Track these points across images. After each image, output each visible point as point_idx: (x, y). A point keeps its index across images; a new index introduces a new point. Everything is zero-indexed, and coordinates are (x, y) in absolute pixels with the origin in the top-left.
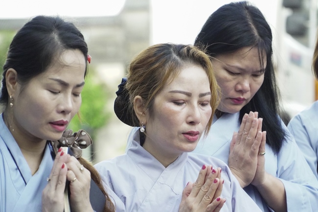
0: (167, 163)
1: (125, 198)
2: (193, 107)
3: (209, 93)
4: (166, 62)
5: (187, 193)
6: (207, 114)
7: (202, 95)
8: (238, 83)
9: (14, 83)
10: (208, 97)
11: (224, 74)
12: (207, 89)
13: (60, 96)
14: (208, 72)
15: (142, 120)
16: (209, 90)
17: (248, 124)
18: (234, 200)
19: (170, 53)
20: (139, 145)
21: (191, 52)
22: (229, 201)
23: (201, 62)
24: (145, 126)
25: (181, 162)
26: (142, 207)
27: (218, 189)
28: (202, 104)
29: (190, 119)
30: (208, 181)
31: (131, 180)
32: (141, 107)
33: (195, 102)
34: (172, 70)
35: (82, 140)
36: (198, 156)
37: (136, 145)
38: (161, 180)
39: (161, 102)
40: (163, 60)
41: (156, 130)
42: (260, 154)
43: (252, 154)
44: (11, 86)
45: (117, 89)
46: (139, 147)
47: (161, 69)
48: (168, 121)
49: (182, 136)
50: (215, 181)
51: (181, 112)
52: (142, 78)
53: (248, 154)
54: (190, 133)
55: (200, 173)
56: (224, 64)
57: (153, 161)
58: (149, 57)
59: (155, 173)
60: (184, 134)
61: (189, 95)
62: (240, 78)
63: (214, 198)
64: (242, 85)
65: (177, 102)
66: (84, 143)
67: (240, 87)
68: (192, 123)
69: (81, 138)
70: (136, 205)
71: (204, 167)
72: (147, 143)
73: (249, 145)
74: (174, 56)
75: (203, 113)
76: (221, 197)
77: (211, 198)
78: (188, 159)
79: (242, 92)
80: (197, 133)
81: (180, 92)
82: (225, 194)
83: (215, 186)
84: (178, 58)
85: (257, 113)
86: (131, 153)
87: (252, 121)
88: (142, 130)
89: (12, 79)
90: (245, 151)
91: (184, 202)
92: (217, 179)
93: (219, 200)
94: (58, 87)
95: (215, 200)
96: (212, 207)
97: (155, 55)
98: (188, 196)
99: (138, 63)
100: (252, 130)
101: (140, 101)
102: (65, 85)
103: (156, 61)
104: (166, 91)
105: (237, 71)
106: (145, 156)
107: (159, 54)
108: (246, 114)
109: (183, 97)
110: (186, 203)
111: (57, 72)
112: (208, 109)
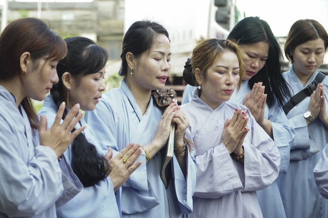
0: (214, 107)
1: (190, 127)
2: (229, 75)
3: (238, 68)
4: (215, 49)
5: (227, 125)
6: (237, 79)
7: (234, 69)
8: (253, 63)
9: (132, 61)
10: (238, 70)
11: (246, 56)
12: (237, 65)
13: (161, 62)
14: (238, 56)
15: (200, 82)
16: (238, 66)
17: (256, 89)
18: (252, 128)
19: (216, 44)
20: (198, 97)
21: (229, 43)
22: (250, 129)
23: (234, 50)
24: (201, 86)
25: (222, 107)
26: (201, 133)
27: (245, 123)
28: (235, 74)
29: (228, 82)
30: (239, 118)
31: (194, 117)
32: (199, 74)
33: (230, 73)
34: (217, 54)
35: (171, 94)
36: (231, 104)
37: (196, 97)
38: (211, 117)
39: (211, 72)
40: (212, 48)
41: (208, 88)
42: (263, 107)
43: (258, 107)
44: (130, 63)
45: (185, 65)
46: (198, 98)
47: (211, 53)
48: (215, 83)
49: (224, 92)
50: (244, 118)
51: (223, 78)
52: (200, 58)
53: (256, 106)
54: (228, 90)
55: (235, 113)
56: (247, 51)
57: (206, 106)
58: (204, 46)
59: (208, 113)
60: (224, 91)
61: (227, 68)
62: (254, 60)
63: (243, 128)
64: (255, 64)
65: (220, 72)
66: (172, 95)
67: (253, 65)
68: (228, 85)
69: (171, 93)
70: (197, 131)
71: (237, 110)
72: (202, 96)
73: (257, 101)
74: (219, 46)
75: (235, 79)
76: (246, 127)
77: (241, 128)
78: (225, 105)
79: (254, 68)
80: (232, 90)
81: (222, 67)
82: (248, 126)
83: (243, 121)
84: (221, 47)
85: (262, 83)
86: (193, 102)
87: (259, 88)
88: (199, 87)
89: (130, 58)
90: (254, 105)
91: (225, 130)
92: (245, 117)
93: (245, 129)
94: (159, 56)
95: (243, 129)
96: (242, 133)
97: (208, 45)
98: (227, 127)
99: (198, 50)
100: (259, 93)
101: (199, 71)
102: (163, 54)
103: (209, 49)
104: (214, 66)
105: (254, 56)
106: (202, 104)
107: (210, 45)
108: (255, 84)
109: (223, 69)
110: (227, 131)
111: (157, 47)
112: (238, 76)
